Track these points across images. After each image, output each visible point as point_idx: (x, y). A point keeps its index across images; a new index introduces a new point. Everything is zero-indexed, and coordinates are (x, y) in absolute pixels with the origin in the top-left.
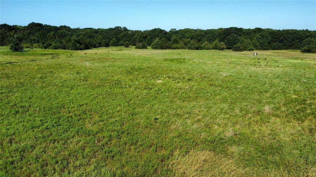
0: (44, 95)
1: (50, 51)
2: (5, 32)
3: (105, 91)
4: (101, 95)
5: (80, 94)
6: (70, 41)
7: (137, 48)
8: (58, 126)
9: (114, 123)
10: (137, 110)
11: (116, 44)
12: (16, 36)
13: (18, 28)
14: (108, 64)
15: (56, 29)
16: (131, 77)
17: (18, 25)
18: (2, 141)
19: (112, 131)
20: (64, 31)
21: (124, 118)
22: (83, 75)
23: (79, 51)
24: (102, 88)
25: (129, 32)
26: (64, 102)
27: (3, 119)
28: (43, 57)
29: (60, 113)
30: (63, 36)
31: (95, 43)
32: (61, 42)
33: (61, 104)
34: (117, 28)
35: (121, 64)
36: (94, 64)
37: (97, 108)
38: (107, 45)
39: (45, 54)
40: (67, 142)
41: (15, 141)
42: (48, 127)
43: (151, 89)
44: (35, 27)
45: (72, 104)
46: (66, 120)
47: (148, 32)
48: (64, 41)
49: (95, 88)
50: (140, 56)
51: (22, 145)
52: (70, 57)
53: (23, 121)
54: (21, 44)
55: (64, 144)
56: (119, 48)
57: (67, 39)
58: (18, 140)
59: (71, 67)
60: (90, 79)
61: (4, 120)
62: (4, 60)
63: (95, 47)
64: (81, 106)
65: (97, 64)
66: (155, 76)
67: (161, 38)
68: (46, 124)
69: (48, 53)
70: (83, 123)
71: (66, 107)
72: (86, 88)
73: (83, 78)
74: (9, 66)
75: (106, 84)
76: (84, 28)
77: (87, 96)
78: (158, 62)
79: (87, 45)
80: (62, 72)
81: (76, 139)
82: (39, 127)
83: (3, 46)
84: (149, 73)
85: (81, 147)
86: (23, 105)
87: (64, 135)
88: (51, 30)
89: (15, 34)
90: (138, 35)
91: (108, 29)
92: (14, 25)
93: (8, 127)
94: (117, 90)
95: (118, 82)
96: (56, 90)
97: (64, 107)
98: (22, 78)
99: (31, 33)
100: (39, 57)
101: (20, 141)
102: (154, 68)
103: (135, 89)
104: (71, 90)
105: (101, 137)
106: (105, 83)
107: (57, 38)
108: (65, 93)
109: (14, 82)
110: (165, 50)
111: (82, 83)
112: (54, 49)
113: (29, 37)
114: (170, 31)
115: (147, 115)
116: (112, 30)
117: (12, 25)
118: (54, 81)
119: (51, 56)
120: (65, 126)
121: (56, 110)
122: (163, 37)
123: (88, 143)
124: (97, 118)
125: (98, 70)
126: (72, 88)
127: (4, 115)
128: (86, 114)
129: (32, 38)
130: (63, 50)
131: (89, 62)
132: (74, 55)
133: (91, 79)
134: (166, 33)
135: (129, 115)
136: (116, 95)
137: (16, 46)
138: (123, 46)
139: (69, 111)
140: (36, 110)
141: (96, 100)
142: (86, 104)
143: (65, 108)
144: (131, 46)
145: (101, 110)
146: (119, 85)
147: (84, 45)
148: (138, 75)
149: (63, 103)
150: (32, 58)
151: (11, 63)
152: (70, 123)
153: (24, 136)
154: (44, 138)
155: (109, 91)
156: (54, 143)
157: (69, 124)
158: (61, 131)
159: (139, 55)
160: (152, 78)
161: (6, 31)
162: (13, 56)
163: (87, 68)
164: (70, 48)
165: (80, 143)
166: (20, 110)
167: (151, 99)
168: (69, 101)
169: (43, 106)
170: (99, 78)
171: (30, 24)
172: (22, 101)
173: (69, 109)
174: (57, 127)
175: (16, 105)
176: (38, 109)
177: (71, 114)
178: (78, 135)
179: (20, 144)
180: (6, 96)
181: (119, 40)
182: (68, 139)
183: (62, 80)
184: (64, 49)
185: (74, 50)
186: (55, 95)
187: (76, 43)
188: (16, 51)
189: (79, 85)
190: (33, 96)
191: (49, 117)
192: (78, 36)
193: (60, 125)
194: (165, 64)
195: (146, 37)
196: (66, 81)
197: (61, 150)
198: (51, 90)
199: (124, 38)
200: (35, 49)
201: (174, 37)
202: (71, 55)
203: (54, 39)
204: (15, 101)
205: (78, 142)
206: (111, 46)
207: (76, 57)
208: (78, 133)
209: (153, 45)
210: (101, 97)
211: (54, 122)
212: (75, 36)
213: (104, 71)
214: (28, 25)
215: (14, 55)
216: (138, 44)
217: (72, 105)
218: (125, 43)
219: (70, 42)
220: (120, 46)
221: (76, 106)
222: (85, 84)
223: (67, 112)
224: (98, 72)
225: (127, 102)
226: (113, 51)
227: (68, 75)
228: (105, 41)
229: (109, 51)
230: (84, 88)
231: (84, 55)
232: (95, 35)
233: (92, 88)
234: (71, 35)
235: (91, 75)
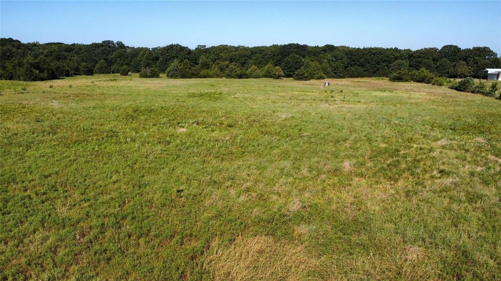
3: (89, 149)
4: (83, 156)
5: (44, 156)
6: (20, 64)
7: (141, 76)
8: (3, 214)
9: (108, 202)
10: (147, 179)
11: (105, 71)
14: (92, 104)
16: (134, 125)
19: (105, 216)
20: (9, 47)
21: (126, 193)
22: (47, 123)
23: (39, 83)
24: (83, 145)
25: (128, 51)
26: (15, 171)
29: (7, 191)
30: (7, 56)
31: (67, 68)
32: (4, 68)
33: (8, 175)
34: (107, 44)
35: (116, 103)
36: (67, 104)
37: (76, 180)
38: (90, 72)
40: (22, 241)
43: (169, 143)
45: (30, 174)
46: (20, 204)
47: (159, 50)
48: (8, 64)
49: (71, 146)
50: (148, 89)
52: (23, 93)
55: (18, 246)
56: (111, 76)
57: (16, 62)
59: (25, 110)
60: (61, 130)
63: (68, 75)
64: (46, 177)
65: (74, 105)
66: (175, 122)
67: (182, 61)
70: (51, 207)
71: (18, 180)
72: (54, 145)
73: (48, 128)
75: (90, 138)
76: (47, 43)
77: (56, 159)
78: (178, 99)
79: (53, 73)
80: (8, 119)
81: (41, 235)
84: (164, 118)
85: (51, 248)
87: (16, 230)
90: (143, 55)
91: (90, 45)
94: (111, 148)
95: (113, 134)
97: (14, 180)
102: (173, 109)
103: (142, 145)
104: (27, 150)
105: (86, 228)
106: (90, 137)
108: (16, 156)
110: (189, 79)
111: (47, 138)
114: (196, 49)
115: (164, 185)
116: (99, 47)
120: (18, 214)
122: (185, 58)
123: (62, 240)
124: (77, 195)
125: (76, 115)
126: (28, 147)
128: (57, 190)
131: (58, 101)
132: (29, 89)
133: (63, 130)
134: (189, 52)
135: (133, 187)
136: (110, 156)
138: (118, 73)
139: (25, 187)
141: (74, 166)
142: (57, 173)
143: (17, 183)
144: (132, 74)
145: (84, 182)
146: (114, 138)
147: (48, 72)
148: (145, 120)
149: (12, 173)
152: (27, 207)
155: (96, 149)
157: (25, 210)
158: (10, 223)
159: (146, 88)
160: (170, 126)
163: (54, 112)
164: (21, 78)
165: (48, 242)
167: (170, 159)
168: (23, 170)
170: (77, 127)
173: (24, 184)
177: (28, 191)
178: (43, 227)
181: (110, 63)
182: (25, 235)
183: (10, 134)
184: (10, 79)
185: (28, 81)
187: (32, 68)
189: (41, 142)
192: (36, 57)
193: (9, 213)
194: (191, 102)
195: (157, 59)
196: (16, 135)
197: (12, 256)
199: (119, 59)
201: (202, 59)
202: (24, 89)
205: (45, 239)
206: (96, 73)
207: (33, 93)
208: (43, 224)
209: (169, 72)
210: (84, 159)
212: (30, 57)
213: (87, 116)
216: (143, 70)
217: (30, 177)
218: (122, 68)
219: (20, 66)
220: (113, 73)
221: (37, 177)
222: (52, 140)
223: (20, 190)
224: (76, 117)
225: (129, 165)
226: (100, 83)
227: (20, 124)
228: (85, 66)
229: (93, 83)
230: (52, 145)
231: (49, 89)
232: (68, 55)
233: (65, 145)
234: (23, 55)
235: (64, 123)
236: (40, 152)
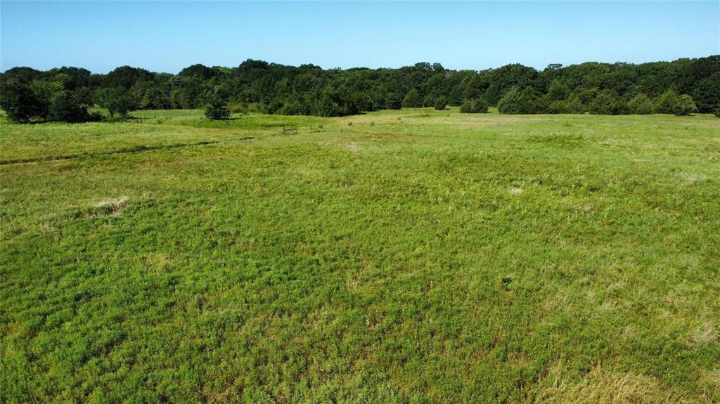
0: (266, 213)
1: (279, 118)
2: (198, 80)
3: (389, 208)
4: (381, 217)
5: (336, 212)
6: (319, 96)
7: (463, 111)
8: (289, 279)
9: (408, 282)
10: (461, 256)
11: (416, 103)
12: (217, 88)
13: (221, 73)
14: (397, 147)
15: (293, 71)
16: (449, 179)
17: (222, 66)
18: (186, 302)
19: (403, 301)
20: (309, 75)
21: (432, 274)
22: (343, 170)
23: (337, 119)
24: (382, 201)
25: (448, 76)
27: (188, 257)
28: (265, 132)
29: (294, 252)
30: (306, 86)
31: (370, 100)
32: (302, 100)
33: (297, 232)
34: (421, 67)
35: (427, 147)
36: (367, 147)
37: (371, 246)
38: (397, 106)
39: (270, 126)
40: (306, 316)
41: (209, 303)
42: (272, 281)
43: (495, 208)
44: (254, 69)
45: (320, 234)
46: (307, 269)
47: (491, 74)
48: (307, 97)
49: (368, 202)
50: (471, 129)
51: (221, 313)
52: (319, 131)
53: (225, 265)
54: (226, 105)
55: (302, 321)
56: (423, 110)
57: (314, 94)
58: (213, 304)
59: (320, 153)
60: (358, 180)
61: (190, 259)
62: (194, 138)
63: (371, 109)
64: (337, 239)
65: (374, 148)
66: (506, 178)
67: (523, 88)
68: (267, 274)
69: (275, 122)
70: (340, 278)
71: (307, 239)
72: (349, 199)
73: (343, 177)
74: (202, 150)
75: (392, 194)
76: (349, 68)
77: (350, 217)
78: (514, 145)
79: (354, 106)
80: (302, 163)
81: (326, 312)
82: (253, 278)
83: (193, 108)
84: (490, 171)
85: (336, 331)
86: (225, 230)
87: (301, 301)
88: (283, 76)
89: (216, 84)
90: (468, 80)
91: (400, 69)
92: (214, 67)
93: (197, 274)
94: (416, 208)
95: (420, 190)
96: (288, 202)
97: (302, 238)
98: (226, 174)
99: (246, 82)
100: (258, 132)
101: (217, 305)
102: (504, 159)
103: (458, 208)
104: (319, 203)
105: (379, 313)
106: (391, 192)
107: (294, 91)
108: (307, 209)
109: (211, 182)
110: (531, 115)
111: (341, 189)
112: (287, 115)
113: (241, 90)
114: (546, 69)
115: (484, 269)
116: (410, 72)
117: (211, 66)
118: (286, 183)
119: (281, 129)
120: (304, 282)
121: (288, 245)
122: (528, 84)
123: (350, 324)
124: (370, 268)
125: (376, 161)
126: (320, 200)
127: (190, 250)
128: (348, 258)
129: (247, 92)
130: (306, 118)
131: (357, 143)
132: (326, 127)
133: (361, 180)
134: (535, 74)
135: (442, 267)
136: (414, 218)
137: (216, 109)
138: (432, 106)
139: (314, 249)
140: (248, 243)
141: (370, 228)
142: (349, 235)
143: (306, 243)
144: (450, 107)
145: (381, 251)
146: (422, 195)
147: (348, 106)
148: (465, 173)
149: (301, 230)
150: (246, 134)
151: (207, 143)
152: (314, 274)
153: (225, 295)
154: (262, 302)
155: (398, 209)
156: (280, 316)
157: (312, 277)
158: (295, 291)
159: (468, 127)
160: (498, 183)
161: (200, 80)
162: (211, 129)
163: (352, 157)
164: (319, 113)
165: (334, 322)
166: (219, 242)
167: (496, 232)
168: (313, 228)
169: (264, 235)
170: (377, 178)
171: (244, 63)
172: (223, 223)
173: (315, 245)
174: (288, 283)
175: (212, 230)
176: (252, 240)
177: (317, 255)
178: (330, 302)
179: (217, 311)
180: (195, 209)
181: (423, 92)
182: (309, 309)
183: (302, 182)
184: (306, 115)
185: (326, 116)
186: (287, 213)
187: (331, 101)
188: (216, 119)
189: (335, 194)
190: (244, 213)
191: (273, 259)
192: (336, 86)
193: (295, 279)
194: (532, 150)
195: (487, 86)
196: (309, 183)
197: (295, 332)
198: (279, 203)
199: (435, 88)
200: (251, 115)
201: (556, 84)
202: (321, 127)
203: (288, 94)
204: (210, 221)
205: (331, 318)
206: (405, 107)
207: (330, 131)
208: (330, 298)
209: (502, 105)
210: (382, 221)
211: (282, 271)
212: (330, 87)
213: (390, 163)
214: (241, 65)
215: (213, 127)
216: (466, 102)
217: (320, 237)
218: (438, 99)
219: (319, 98)
220: (426, 106)
221: (327, 238)
222: (347, 192)
223: (308, 252)
224: (376, 164)
225: (437, 235)
226: (409, 119)
227: (314, 170)
228: (392, 97)
229: (400, 119)
230: (346, 199)
231: (348, 127)
232: (373, 83)
233: (361, 200)
234: (323, 85)
235: (361, 172)
236: (333, 206)
